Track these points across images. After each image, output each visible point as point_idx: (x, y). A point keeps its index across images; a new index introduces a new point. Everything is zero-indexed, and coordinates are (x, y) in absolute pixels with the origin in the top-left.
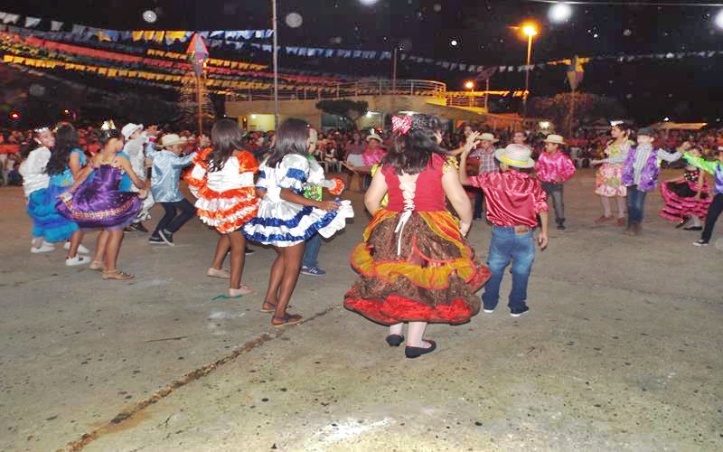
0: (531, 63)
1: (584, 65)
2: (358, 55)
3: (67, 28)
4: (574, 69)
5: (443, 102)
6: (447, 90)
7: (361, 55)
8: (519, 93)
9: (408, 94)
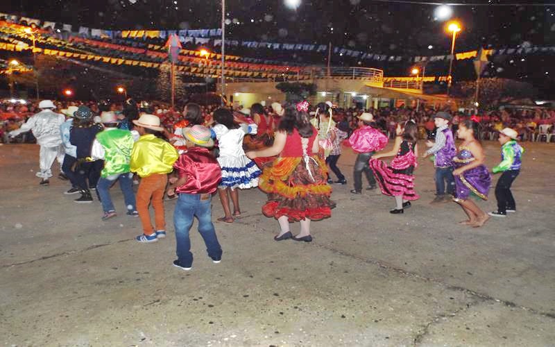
1: (488, 56)
2: (300, 48)
3: (75, 29)
4: (479, 59)
5: (381, 85)
6: (384, 76)
7: (302, 48)
8: (444, 79)
9: (352, 78)
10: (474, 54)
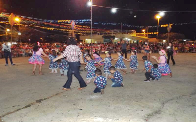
0: (159, 25)
1: (171, 26)
3: (43, 20)
4: (169, 27)
5: (135, 36)
7: (113, 24)
8: (156, 33)
9: (126, 34)
10: (167, 25)
